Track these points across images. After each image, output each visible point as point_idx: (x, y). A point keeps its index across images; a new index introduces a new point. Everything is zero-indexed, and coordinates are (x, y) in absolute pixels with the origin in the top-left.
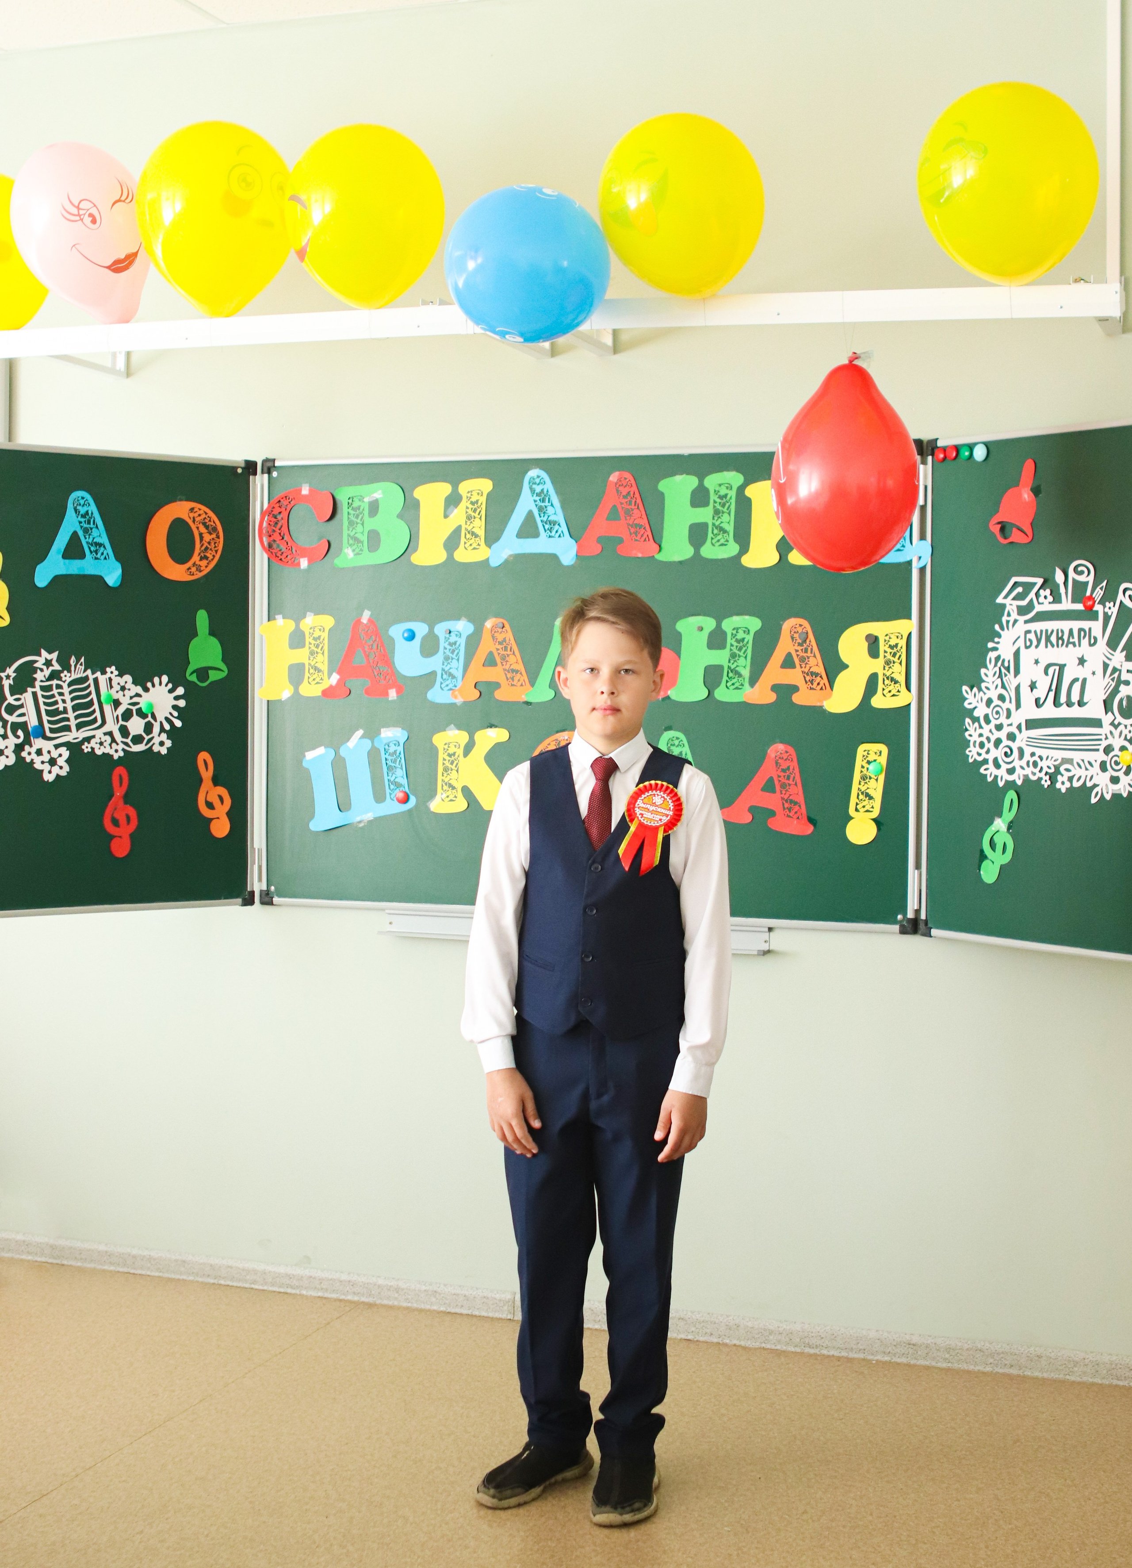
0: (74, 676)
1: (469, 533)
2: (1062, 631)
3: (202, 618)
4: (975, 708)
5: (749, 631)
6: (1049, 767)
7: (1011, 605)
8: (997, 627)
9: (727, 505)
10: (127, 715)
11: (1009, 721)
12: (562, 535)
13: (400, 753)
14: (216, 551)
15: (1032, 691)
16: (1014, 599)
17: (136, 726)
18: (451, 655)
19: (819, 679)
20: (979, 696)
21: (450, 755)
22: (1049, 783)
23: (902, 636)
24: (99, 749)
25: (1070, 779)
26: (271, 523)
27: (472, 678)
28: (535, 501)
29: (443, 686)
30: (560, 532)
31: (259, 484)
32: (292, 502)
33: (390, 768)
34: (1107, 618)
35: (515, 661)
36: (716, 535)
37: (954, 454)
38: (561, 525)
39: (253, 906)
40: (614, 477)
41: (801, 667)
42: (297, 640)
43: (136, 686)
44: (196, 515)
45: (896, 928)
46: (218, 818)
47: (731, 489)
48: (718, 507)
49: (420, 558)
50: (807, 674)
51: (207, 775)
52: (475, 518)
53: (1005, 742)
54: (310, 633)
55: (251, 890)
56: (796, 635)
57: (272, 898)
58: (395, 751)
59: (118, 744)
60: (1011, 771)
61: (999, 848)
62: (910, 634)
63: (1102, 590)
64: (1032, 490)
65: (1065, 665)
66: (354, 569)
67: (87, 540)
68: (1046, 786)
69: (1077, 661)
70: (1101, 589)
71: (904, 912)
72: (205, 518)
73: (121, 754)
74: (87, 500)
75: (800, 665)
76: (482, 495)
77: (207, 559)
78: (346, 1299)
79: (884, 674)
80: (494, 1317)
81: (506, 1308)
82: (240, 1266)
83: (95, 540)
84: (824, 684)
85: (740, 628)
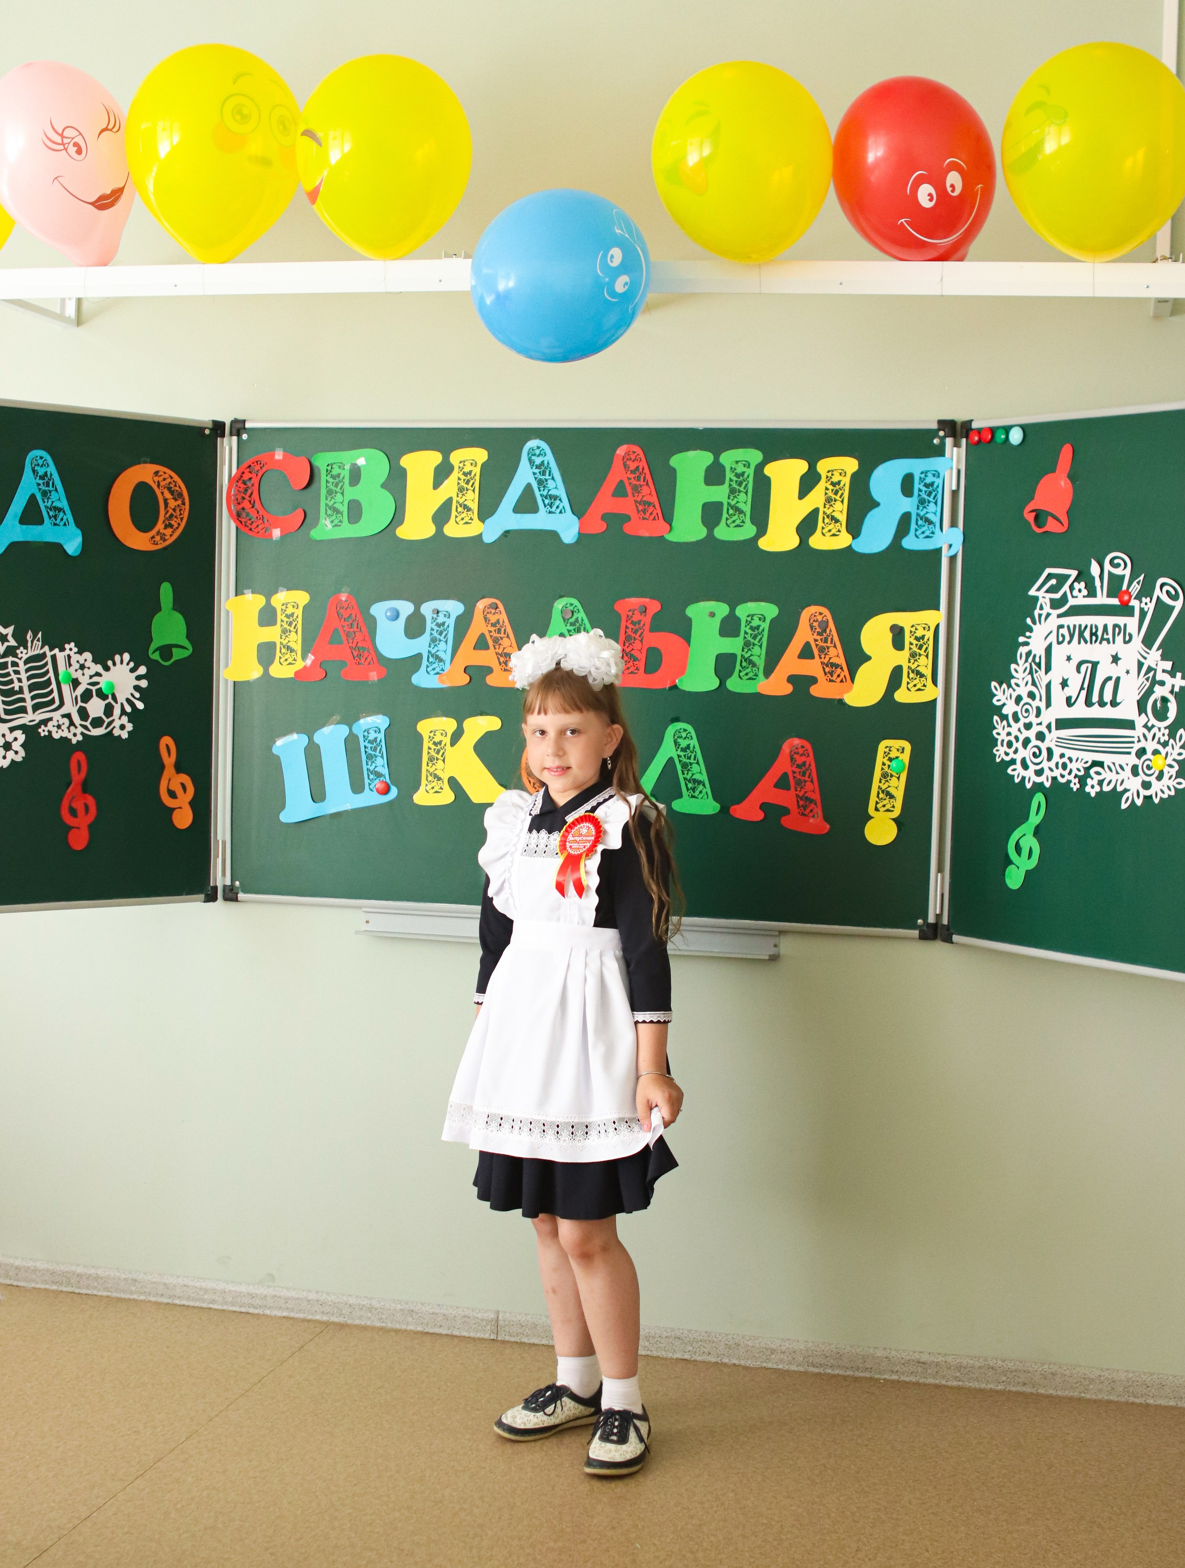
0: (31, 653)
1: (461, 506)
2: (1096, 627)
3: (166, 591)
4: (1004, 705)
5: (765, 618)
6: (1078, 770)
7: (1043, 597)
8: (1029, 621)
9: (744, 484)
10: (87, 696)
11: (1038, 720)
12: (563, 511)
13: (381, 741)
14: (182, 519)
15: (1063, 689)
16: (1047, 591)
17: (96, 707)
18: (438, 636)
19: (839, 670)
20: (1008, 693)
21: (435, 744)
22: (1078, 786)
23: (929, 627)
24: (57, 732)
25: (1100, 783)
26: (240, 490)
27: (461, 663)
28: (534, 474)
29: (429, 669)
30: (561, 507)
31: (228, 447)
32: (264, 468)
33: (370, 757)
34: (1143, 614)
35: (510, 645)
36: (731, 516)
37: (990, 437)
38: (563, 500)
39: (215, 903)
40: (621, 451)
41: (821, 658)
42: (267, 617)
43: (96, 664)
44: (161, 479)
45: (916, 933)
46: (180, 808)
47: (749, 467)
48: (734, 485)
49: (405, 532)
50: (827, 666)
51: (169, 761)
52: (467, 490)
53: (1034, 742)
54: (282, 610)
55: (214, 885)
56: (815, 624)
57: (237, 893)
58: (376, 739)
59: (76, 727)
60: (1039, 773)
61: (1025, 852)
62: (938, 626)
63: (1139, 585)
64: (1069, 477)
65: (1098, 663)
66: (332, 542)
67: (46, 504)
68: (1075, 789)
69: (1111, 659)
70: (1138, 583)
71: (925, 917)
72: (170, 483)
73: (80, 738)
74: (45, 459)
75: (820, 655)
76: (476, 466)
77: (172, 528)
78: (314, 1318)
79: (909, 667)
80: (476, 1337)
81: (488, 1328)
82: (198, 1285)
83: (54, 505)
84: (845, 676)
85: (755, 615)
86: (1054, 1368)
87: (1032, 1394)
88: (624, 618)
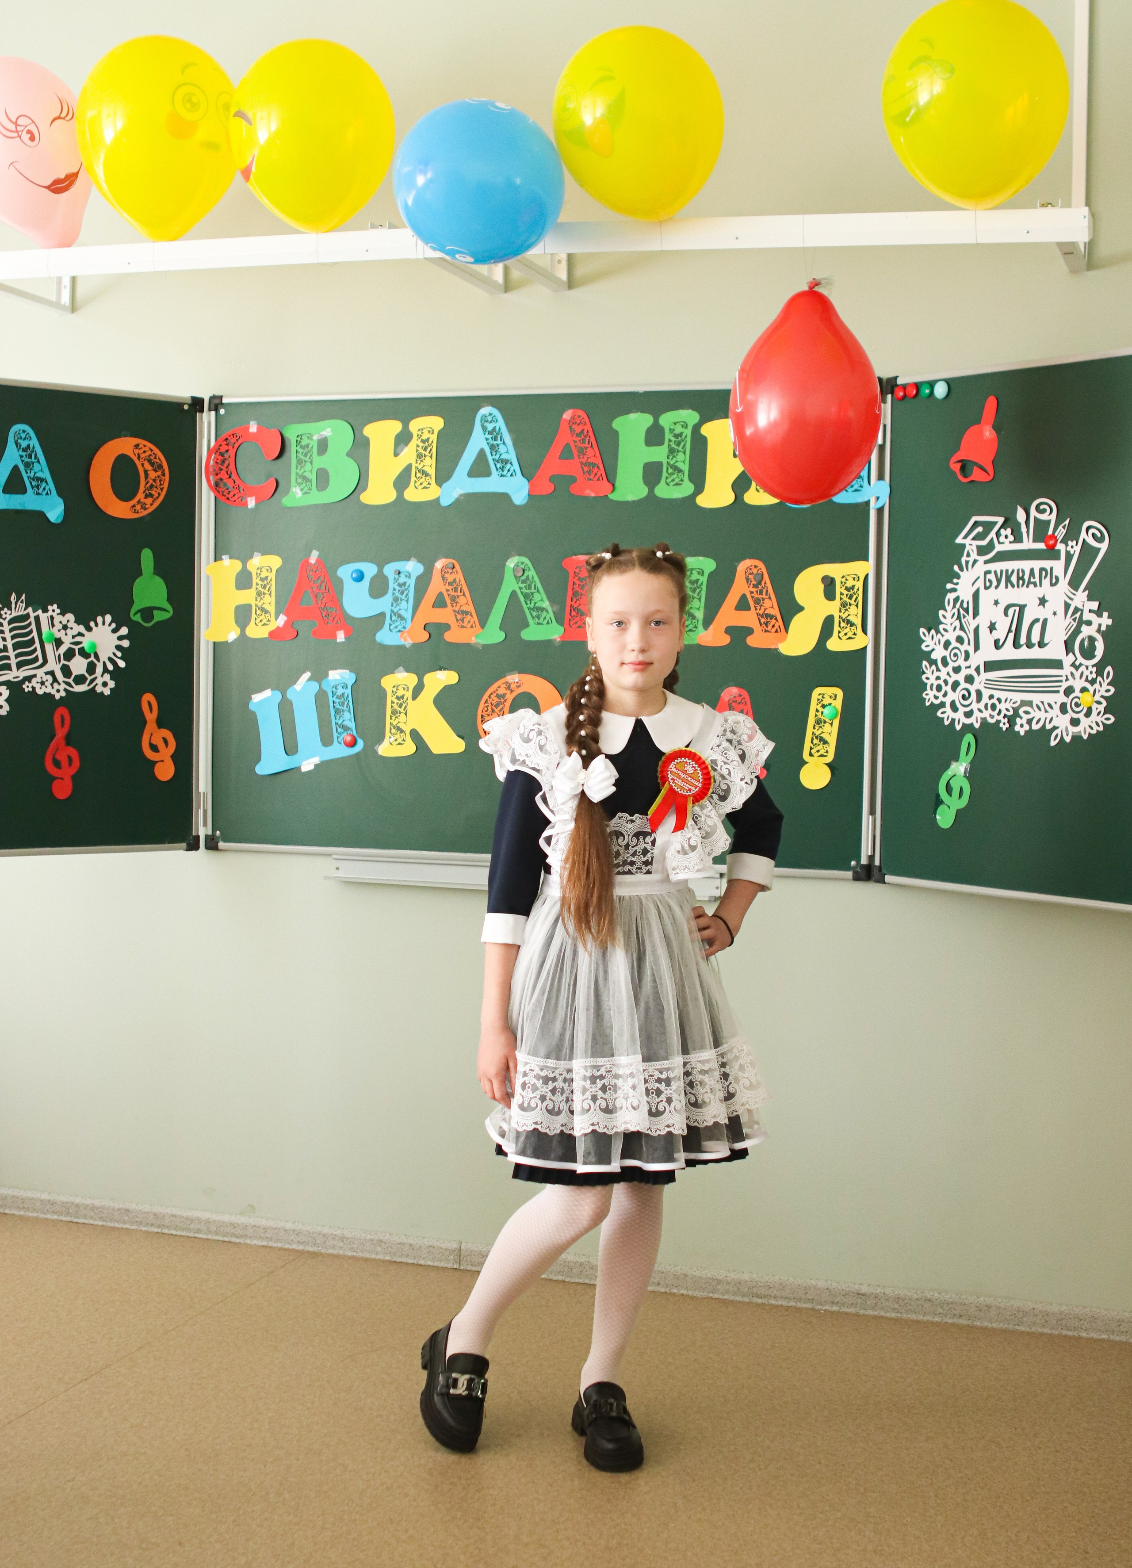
0: (15, 614)
1: (419, 471)
2: (1023, 571)
3: (147, 557)
4: (933, 650)
5: (703, 572)
6: (1007, 710)
8: (956, 568)
9: (682, 444)
10: (69, 655)
11: (967, 664)
12: (514, 474)
13: (348, 696)
14: (162, 489)
15: (991, 632)
16: (974, 539)
17: (78, 665)
18: (400, 596)
19: (773, 621)
20: (936, 639)
21: (398, 698)
22: (1007, 725)
23: (858, 577)
24: (41, 688)
25: (1029, 722)
26: (218, 461)
27: (421, 620)
28: (487, 439)
29: (392, 627)
30: (512, 471)
31: (207, 421)
32: (239, 440)
33: (337, 712)
34: (1069, 557)
35: (466, 603)
36: (671, 475)
37: (914, 392)
38: (513, 464)
39: (198, 851)
40: (567, 415)
41: (756, 609)
42: (244, 581)
43: (78, 625)
44: (141, 451)
45: (849, 874)
46: (163, 761)
47: (686, 428)
48: (673, 446)
49: (370, 497)
50: (762, 617)
51: (151, 717)
52: (425, 456)
53: (963, 685)
54: (257, 574)
55: (196, 834)
56: (751, 577)
57: (218, 843)
58: (343, 694)
59: (59, 684)
60: (968, 714)
61: (956, 792)
62: (867, 575)
63: (1064, 529)
64: (994, 427)
65: (1025, 606)
66: (301, 509)
67: (29, 474)
68: (1004, 729)
69: (1038, 602)
70: (1064, 527)
71: (858, 858)
72: (151, 455)
73: (63, 694)
74: (28, 433)
75: (755, 607)
76: (433, 433)
77: (152, 497)
78: (291, 1248)
79: (840, 616)
80: (440, 1266)
81: (451, 1257)
82: (185, 1214)
83: (36, 475)
84: (779, 626)
85: (694, 569)
86: (989, 1301)
87: (968, 1326)
88: (571, 575)
